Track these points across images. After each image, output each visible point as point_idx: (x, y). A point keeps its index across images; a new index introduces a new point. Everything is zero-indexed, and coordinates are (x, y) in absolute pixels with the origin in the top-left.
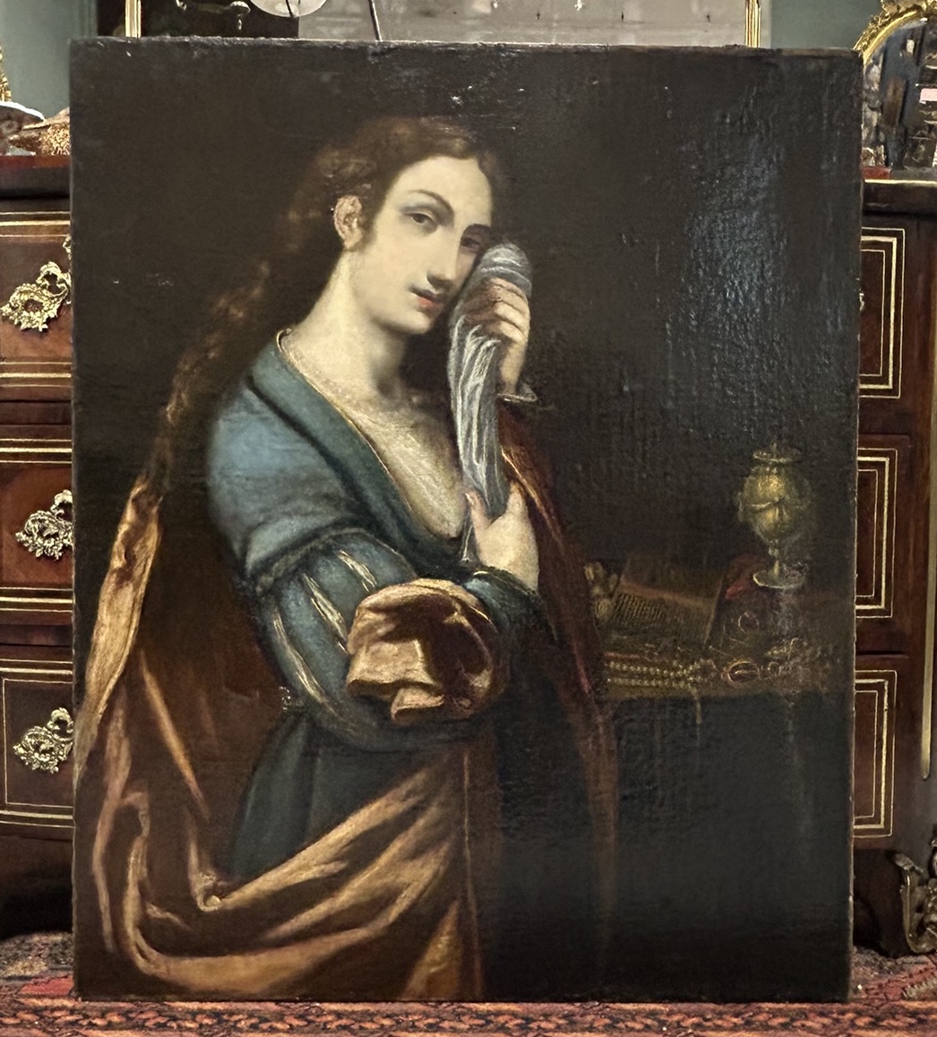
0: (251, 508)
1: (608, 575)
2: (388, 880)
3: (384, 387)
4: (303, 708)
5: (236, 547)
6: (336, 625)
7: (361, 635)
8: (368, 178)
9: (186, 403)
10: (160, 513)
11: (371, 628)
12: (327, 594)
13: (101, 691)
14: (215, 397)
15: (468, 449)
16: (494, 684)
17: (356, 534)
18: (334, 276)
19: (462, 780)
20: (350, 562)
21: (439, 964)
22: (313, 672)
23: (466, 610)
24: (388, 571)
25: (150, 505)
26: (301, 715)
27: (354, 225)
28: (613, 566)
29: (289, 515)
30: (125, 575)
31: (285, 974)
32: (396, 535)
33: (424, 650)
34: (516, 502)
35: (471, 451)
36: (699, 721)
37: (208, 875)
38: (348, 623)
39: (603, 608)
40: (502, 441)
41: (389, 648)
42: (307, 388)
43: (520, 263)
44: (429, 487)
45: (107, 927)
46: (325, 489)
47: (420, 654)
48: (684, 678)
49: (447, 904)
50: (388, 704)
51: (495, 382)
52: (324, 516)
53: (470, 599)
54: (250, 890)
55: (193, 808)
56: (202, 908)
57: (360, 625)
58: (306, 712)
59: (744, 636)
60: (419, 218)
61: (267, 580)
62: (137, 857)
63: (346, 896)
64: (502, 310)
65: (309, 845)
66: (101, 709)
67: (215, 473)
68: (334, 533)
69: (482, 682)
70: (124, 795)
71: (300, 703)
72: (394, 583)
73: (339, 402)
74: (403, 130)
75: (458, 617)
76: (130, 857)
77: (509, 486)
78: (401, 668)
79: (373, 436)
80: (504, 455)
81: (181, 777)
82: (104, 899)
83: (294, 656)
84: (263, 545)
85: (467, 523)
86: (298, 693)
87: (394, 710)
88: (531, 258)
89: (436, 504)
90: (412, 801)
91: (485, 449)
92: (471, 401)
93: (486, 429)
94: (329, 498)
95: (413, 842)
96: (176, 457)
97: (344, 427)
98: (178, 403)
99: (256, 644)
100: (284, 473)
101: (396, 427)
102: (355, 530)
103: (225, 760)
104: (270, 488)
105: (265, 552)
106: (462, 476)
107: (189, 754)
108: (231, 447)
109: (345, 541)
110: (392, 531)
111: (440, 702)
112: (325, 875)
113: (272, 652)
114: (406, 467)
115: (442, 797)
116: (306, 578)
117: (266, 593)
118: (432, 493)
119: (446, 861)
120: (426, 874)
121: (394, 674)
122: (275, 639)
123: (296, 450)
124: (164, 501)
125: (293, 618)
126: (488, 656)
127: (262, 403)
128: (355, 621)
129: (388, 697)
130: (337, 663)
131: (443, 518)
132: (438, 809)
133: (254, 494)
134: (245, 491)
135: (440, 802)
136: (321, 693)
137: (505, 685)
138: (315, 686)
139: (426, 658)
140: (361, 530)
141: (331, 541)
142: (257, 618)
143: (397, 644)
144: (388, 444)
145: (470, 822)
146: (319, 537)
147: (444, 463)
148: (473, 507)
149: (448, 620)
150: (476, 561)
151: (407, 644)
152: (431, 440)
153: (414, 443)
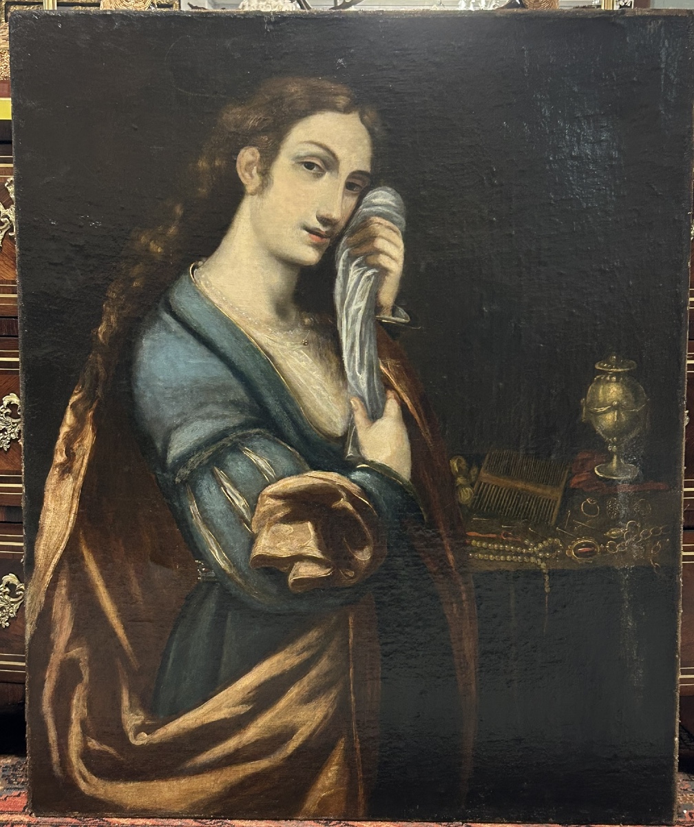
0: (170, 413)
1: (470, 467)
2: (288, 719)
3: (281, 310)
4: (215, 577)
5: (159, 445)
6: (243, 510)
7: (264, 515)
8: (265, 131)
9: (114, 325)
10: (94, 416)
11: (272, 512)
12: (235, 485)
13: (47, 566)
14: (139, 320)
15: (352, 363)
16: (373, 558)
17: (258, 433)
18: (238, 216)
19: (348, 637)
20: (253, 457)
21: (330, 790)
22: (223, 548)
23: (351, 497)
24: (285, 464)
25: (86, 410)
26: (214, 583)
27: (254, 171)
28: (474, 460)
29: (202, 418)
30: (66, 469)
31: (202, 796)
32: (292, 433)
33: (316, 530)
34: (392, 407)
35: (354, 362)
36: (547, 590)
37: (137, 715)
38: (252, 509)
39: (466, 495)
40: (380, 354)
41: (287, 528)
42: (215, 311)
43: (396, 204)
44: (319, 395)
45: (55, 756)
46: (232, 397)
47: (312, 533)
48: (534, 554)
49: (336, 740)
50: (286, 575)
51: (374, 306)
52: (232, 419)
53: (354, 488)
54: (173, 728)
55: (125, 659)
56: (133, 742)
57: (262, 509)
58: (218, 581)
59: (587, 519)
60: (309, 166)
61: (184, 472)
62: (78, 700)
63: (251, 733)
64: (380, 244)
65: (221, 691)
66: (48, 578)
67: (140, 384)
68: (240, 433)
69: (364, 556)
70: (67, 650)
71: (213, 574)
72: (290, 475)
73: (242, 324)
74: (295, 89)
75: (343, 503)
76: (73, 699)
77: (386, 392)
78: (296, 544)
79: (271, 352)
80: (382, 368)
81: (115, 634)
82: (52, 735)
83: (207, 537)
84: (181, 443)
85: (351, 424)
86: (211, 565)
87: (291, 579)
88: (404, 198)
89: (324, 408)
90: (305, 655)
91: (365, 362)
92: (354, 322)
93: (367, 345)
94: (236, 404)
95: (307, 688)
96: (107, 370)
97: (247, 344)
98: (107, 325)
99: (175, 525)
100: (197, 383)
101: (292, 345)
102: (257, 430)
103: (150, 621)
104: (186, 396)
105: (183, 449)
106: (347, 385)
107: (120, 616)
108: (152, 362)
109: (249, 440)
110: (288, 431)
111: (329, 572)
112: (234, 716)
113: (189, 532)
114: (300, 378)
115: (330, 652)
116: (217, 470)
117: (184, 483)
118: (321, 400)
119: (334, 704)
120: (317, 715)
121: (290, 550)
122: (192, 521)
123: (207, 364)
124: (97, 408)
125: (206, 504)
126: (369, 535)
127: (178, 325)
128: (258, 506)
129: (285, 568)
130: (243, 541)
131: (330, 421)
132: (327, 662)
133: (173, 401)
134: (166, 398)
135: (329, 656)
136: (230, 566)
137: (384, 559)
138: (225, 559)
139: (318, 536)
140: (262, 431)
141: (238, 440)
142: (176, 504)
143: (293, 525)
144: (284, 359)
145: (355, 672)
146: (228, 436)
147: (332, 374)
148: (356, 410)
149: (336, 505)
150: (359, 456)
151: (301, 525)
152: (320, 355)
153: (306, 358)
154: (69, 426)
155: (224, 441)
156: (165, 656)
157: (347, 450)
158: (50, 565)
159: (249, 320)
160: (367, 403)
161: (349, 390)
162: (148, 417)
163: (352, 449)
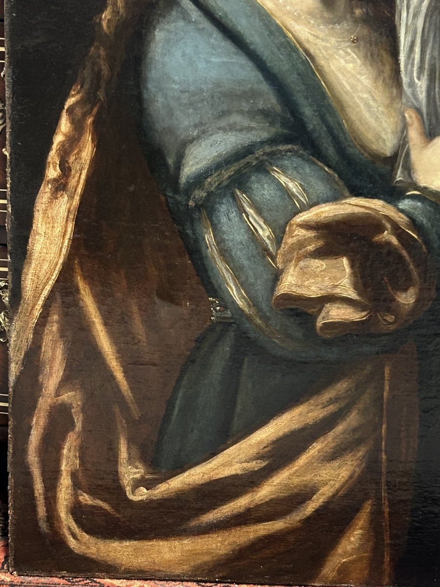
0: (185, 122)
2: (308, 477)
4: (231, 318)
5: (170, 161)
6: (268, 241)
7: (292, 248)
9: (121, 11)
10: (94, 122)
11: (301, 244)
12: (259, 211)
13: (36, 298)
14: (152, 6)
15: (409, 67)
16: (418, 301)
17: (290, 151)
19: (382, 389)
20: (283, 179)
21: (351, 555)
22: (242, 284)
23: (397, 229)
24: (320, 188)
25: (85, 115)
26: (230, 324)
29: (224, 130)
30: (60, 186)
31: (207, 558)
32: (331, 151)
33: (352, 266)
35: (412, 65)
37: (137, 469)
38: (278, 240)
41: (318, 264)
44: (367, 105)
45: (42, 511)
46: (261, 105)
47: (348, 270)
50: (313, 318)
52: (260, 132)
53: (401, 219)
54: (177, 483)
55: (124, 406)
56: (131, 497)
57: (290, 241)
58: (234, 322)
61: (200, 194)
62: (69, 450)
63: (266, 492)
65: (232, 445)
66: (37, 313)
67: (150, 85)
68: (268, 149)
69: (407, 299)
70: (57, 394)
71: (229, 314)
72: (326, 201)
73: (279, 14)
75: (388, 236)
76: (63, 448)
78: (327, 283)
79: (312, 51)
81: (112, 378)
82: (39, 487)
83: (224, 271)
84: (197, 159)
85: (403, 142)
86: (226, 303)
87: (320, 323)
89: (372, 122)
90: (332, 408)
91: (426, 66)
92: (415, 15)
93: (430, 45)
94: (265, 114)
95: (333, 444)
96: (111, 69)
97: (283, 40)
98: (113, 11)
99: (187, 257)
100: (219, 87)
101: (338, 41)
102: (289, 146)
103: (155, 365)
104: (205, 103)
105: (198, 166)
106: (401, 94)
107: (119, 358)
108: (166, 59)
109: (278, 158)
110: (327, 149)
111: (365, 316)
112: (246, 472)
113: (203, 264)
114: (345, 83)
115: (360, 405)
116: (238, 193)
117: (198, 207)
118: (369, 111)
119: (361, 464)
120: (342, 475)
121: (321, 290)
122: (207, 253)
123: (232, 63)
124: (98, 113)
125: (224, 233)
126: (415, 274)
127: (199, 13)
128: (286, 237)
129: (314, 310)
130: (265, 277)
131: (378, 138)
132: (357, 417)
133: (189, 108)
134: (180, 105)
135: (359, 410)
136: (249, 305)
137: (431, 303)
138: (244, 298)
139: (354, 274)
140: (295, 148)
141: (265, 158)
142: (189, 232)
143: (325, 261)
144: (327, 59)
145: (388, 428)
146: (254, 153)
147: (384, 80)
148: (410, 125)
149: (377, 239)
150: (410, 180)
151: (334, 261)
152: (372, 55)
153: (354, 59)
154: (65, 135)
155: (249, 158)
156: (170, 404)
157: (396, 174)
158: (39, 297)
159: (286, 10)
160: (425, 116)
161: (404, 100)
162: (159, 126)
163: (402, 173)
